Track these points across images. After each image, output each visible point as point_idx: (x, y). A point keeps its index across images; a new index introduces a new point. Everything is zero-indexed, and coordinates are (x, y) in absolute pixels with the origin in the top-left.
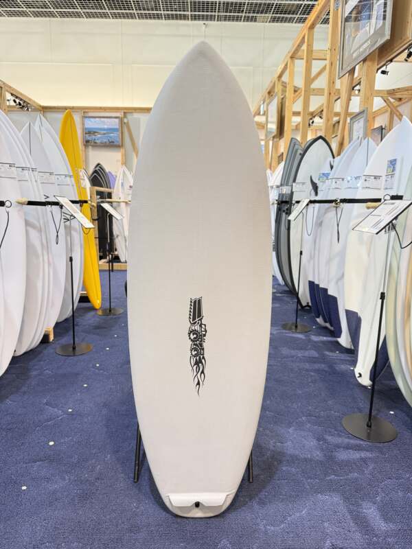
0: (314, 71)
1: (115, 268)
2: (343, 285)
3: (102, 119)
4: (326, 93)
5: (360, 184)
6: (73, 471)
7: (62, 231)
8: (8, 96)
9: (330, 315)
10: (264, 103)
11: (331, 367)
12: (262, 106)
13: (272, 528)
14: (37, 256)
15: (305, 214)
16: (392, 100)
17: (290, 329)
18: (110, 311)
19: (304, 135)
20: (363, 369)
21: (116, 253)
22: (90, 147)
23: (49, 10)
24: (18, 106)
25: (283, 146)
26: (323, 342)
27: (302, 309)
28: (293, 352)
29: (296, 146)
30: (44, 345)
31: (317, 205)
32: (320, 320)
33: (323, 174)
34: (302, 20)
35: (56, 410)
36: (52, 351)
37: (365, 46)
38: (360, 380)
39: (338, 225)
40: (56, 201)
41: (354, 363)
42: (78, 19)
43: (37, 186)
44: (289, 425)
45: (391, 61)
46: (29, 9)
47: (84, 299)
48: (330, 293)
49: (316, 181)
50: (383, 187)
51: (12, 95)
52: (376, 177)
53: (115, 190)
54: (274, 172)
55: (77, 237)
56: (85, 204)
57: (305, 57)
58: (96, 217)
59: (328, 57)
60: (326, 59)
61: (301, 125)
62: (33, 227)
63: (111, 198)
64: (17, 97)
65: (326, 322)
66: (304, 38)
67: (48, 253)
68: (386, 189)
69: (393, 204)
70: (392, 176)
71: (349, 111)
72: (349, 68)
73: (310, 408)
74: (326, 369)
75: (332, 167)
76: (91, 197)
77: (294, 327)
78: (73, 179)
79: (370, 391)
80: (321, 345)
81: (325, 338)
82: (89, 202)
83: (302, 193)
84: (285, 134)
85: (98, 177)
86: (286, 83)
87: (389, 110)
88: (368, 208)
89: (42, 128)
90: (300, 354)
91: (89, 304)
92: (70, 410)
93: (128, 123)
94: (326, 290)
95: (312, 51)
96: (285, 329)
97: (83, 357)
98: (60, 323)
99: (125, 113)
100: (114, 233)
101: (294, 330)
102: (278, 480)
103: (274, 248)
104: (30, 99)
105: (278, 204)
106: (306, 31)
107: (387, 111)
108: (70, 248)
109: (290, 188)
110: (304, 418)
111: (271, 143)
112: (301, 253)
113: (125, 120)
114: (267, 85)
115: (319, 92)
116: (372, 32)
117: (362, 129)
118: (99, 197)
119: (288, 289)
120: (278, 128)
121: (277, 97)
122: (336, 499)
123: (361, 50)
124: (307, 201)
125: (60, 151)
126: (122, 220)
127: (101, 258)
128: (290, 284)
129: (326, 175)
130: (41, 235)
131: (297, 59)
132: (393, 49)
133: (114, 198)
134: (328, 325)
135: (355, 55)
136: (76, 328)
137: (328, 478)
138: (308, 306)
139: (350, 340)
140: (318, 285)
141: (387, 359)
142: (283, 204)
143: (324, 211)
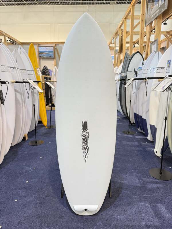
0: (135, 24)
1: (53, 109)
2: (149, 114)
3: (46, 47)
4: (140, 33)
5: (155, 71)
6: (36, 193)
7: (30, 94)
8: (7, 39)
9: (143, 127)
10: (114, 39)
11: (144, 149)
12: (113, 40)
13: (120, 217)
14: (20, 105)
15: (132, 84)
16: (168, 36)
17: (126, 133)
18: (51, 127)
19: (131, 51)
20: (158, 150)
21: (53, 103)
22: (41, 59)
23: (23, 2)
24: (11, 43)
25: (122, 56)
27: (131, 125)
28: (128, 143)
29: (128, 56)
30: (24, 141)
31: (137, 81)
32: (139, 129)
33: (139, 67)
34: (129, 3)
35: (29, 168)
36: (27, 144)
37: (157, 12)
38: (156, 154)
39: (146, 89)
40: (28, 81)
41: (154, 147)
42: (35, 6)
43: (19, 75)
44: (127, 173)
45: (168, 19)
46: (15, 2)
47: (40, 122)
48: (143, 117)
49: (136, 70)
50: (165, 72)
51: (9, 38)
52: (162, 68)
53: (52, 77)
54: (118, 67)
55: (36, 96)
56: (39, 83)
57: (131, 18)
58: (44, 88)
59: (141, 18)
60: (140, 19)
61: (130, 48)
62: (18, 92)
63: (50, 80)
64: (11, 39)
66: (130, 10)
67: (25, 103)
68: (167, 73)
69: (170, 79)
70: (169, 67)
71: (150, 41)
72: (150, 22)
73: (135, 166)
74: (142, 150)
75: (143, 64)
76: (42, 80)
77: (128, 132)
78: (34, 72)
79: (161, 159)
80: (139, 140)
81: (141, 137)
82: (41, 82)
83: (130, 76)
84: (123, 51)
85: (45, 71)
86: (123, 30)
87: (167, 40)
88: (159, 81)
89: (21, 51)
90: (131, 144)
91: (42, 124)
92: (35, 168)
93: (57, 48)
95: (134, 16)
96: (124, 133)
97: (40, 146)
98: (30, 132)
99: (55, 44)
100: (52, 95)
101: (128, 134)
102: (122, 197)
103: (119, 99)
104: (16, 40)
105: (120, 81)
106: (131, 7)
107: (166, 40)
108: (34, 101)
109: (125, 74)
110: (133, 170)
111: (117, 55)
112: (131, 101)
113: (56, 47)
114: (115, 31)
115: (137, 33)
116: (159, 6)
117: (156, 48)
118: (45, 80)
119: (125, 117)
120: (120, 49)
121: (119, 36)
122: (147, 204)
123: (155, 14)
124: (133, 79)
125: (29, 61)
126: (55, 89)
127: (47, 105)
128: (126, 114)
129: (141, 68)
130: (21, 96)
131: (127, 19)
132: (169, 13)
133: (52, 80)
135: (152, 16)
136: (37, 134)
137: (144, 196)
138: (134, 123)
139: (152, 138)
140: (138, 114)
141: (168, 145)
142: (123, 81)
143: (140, 83)
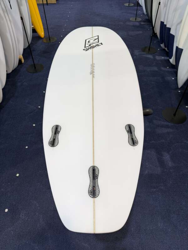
9: (168, 44)
17: (146, 51)
26: (161, 61)
27: (154, 35)
28: (145, 68)
30: (20, 65)
32: (162, 45)
35: (33, 107)
36: (24, 69)
65: (165, 47)
67: (8, 15)
80: (160, 62)
81: (163, 58)
90: (148, 69)
92: (39, 107)
94: (169, 29)
96: (143, 51)
98: (26, 49)
112: (159, 4)
122: (153, 152)
134: (166, 49)
137: (151, 142)
140: (166, 25)
